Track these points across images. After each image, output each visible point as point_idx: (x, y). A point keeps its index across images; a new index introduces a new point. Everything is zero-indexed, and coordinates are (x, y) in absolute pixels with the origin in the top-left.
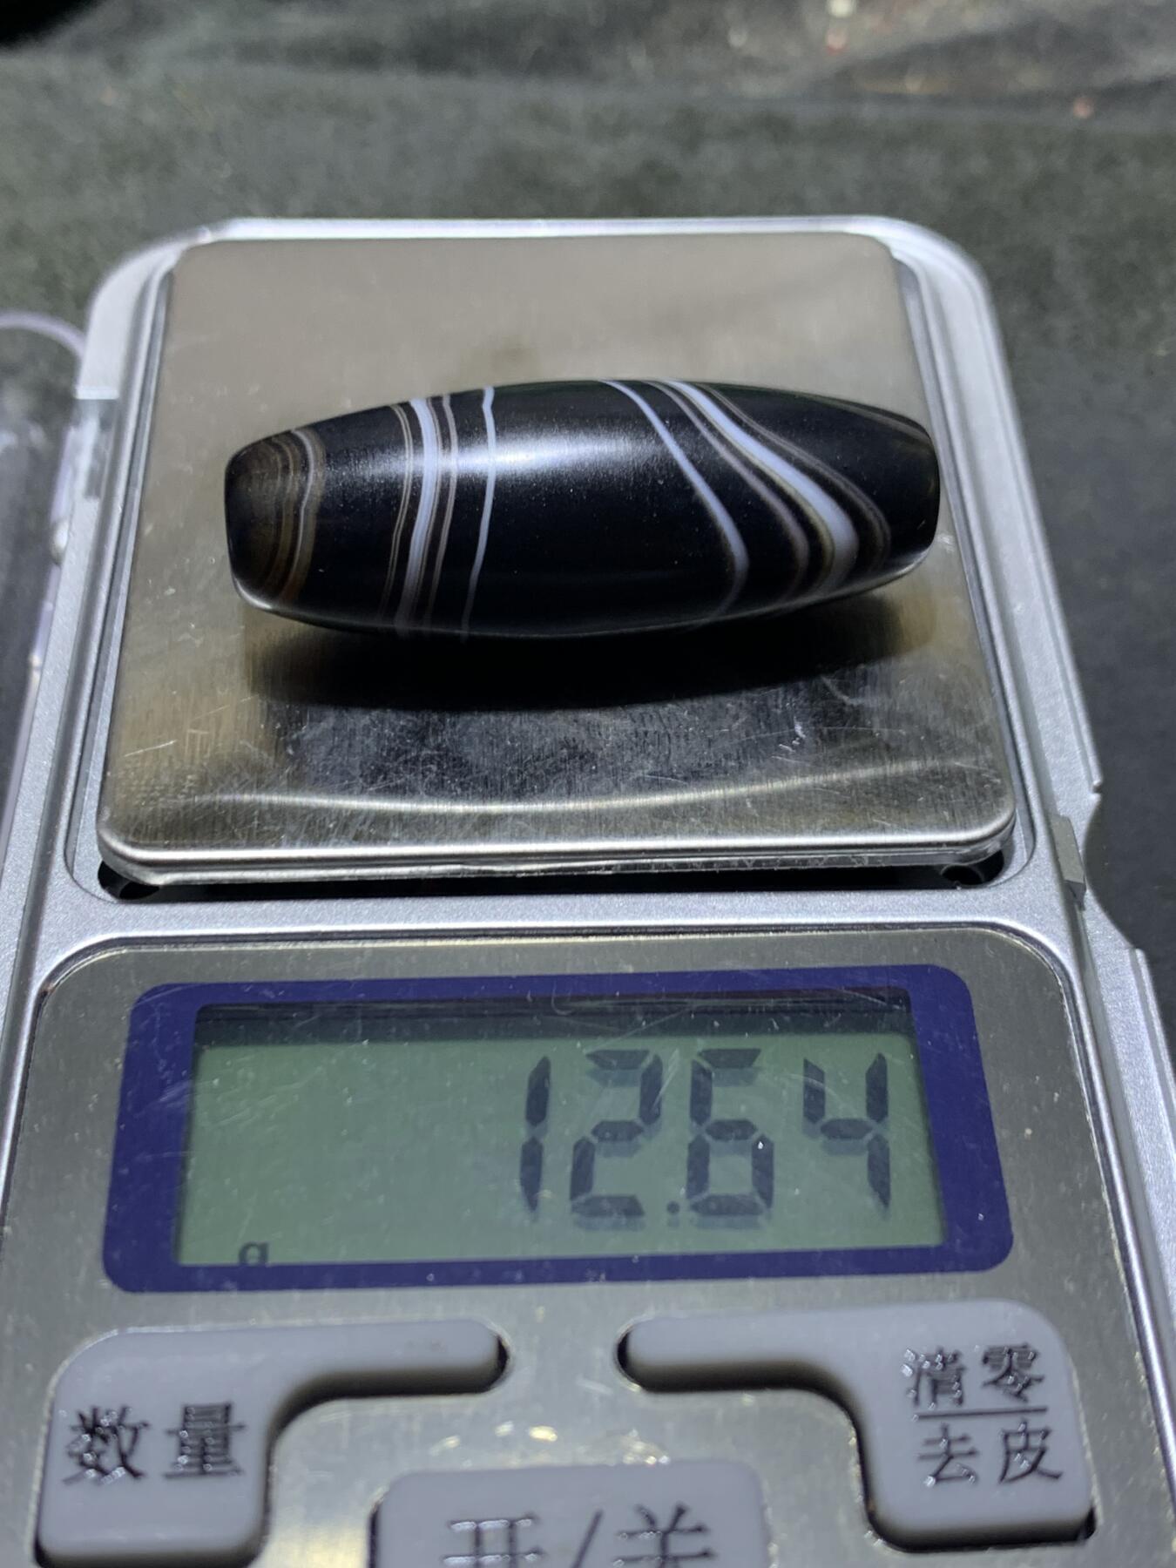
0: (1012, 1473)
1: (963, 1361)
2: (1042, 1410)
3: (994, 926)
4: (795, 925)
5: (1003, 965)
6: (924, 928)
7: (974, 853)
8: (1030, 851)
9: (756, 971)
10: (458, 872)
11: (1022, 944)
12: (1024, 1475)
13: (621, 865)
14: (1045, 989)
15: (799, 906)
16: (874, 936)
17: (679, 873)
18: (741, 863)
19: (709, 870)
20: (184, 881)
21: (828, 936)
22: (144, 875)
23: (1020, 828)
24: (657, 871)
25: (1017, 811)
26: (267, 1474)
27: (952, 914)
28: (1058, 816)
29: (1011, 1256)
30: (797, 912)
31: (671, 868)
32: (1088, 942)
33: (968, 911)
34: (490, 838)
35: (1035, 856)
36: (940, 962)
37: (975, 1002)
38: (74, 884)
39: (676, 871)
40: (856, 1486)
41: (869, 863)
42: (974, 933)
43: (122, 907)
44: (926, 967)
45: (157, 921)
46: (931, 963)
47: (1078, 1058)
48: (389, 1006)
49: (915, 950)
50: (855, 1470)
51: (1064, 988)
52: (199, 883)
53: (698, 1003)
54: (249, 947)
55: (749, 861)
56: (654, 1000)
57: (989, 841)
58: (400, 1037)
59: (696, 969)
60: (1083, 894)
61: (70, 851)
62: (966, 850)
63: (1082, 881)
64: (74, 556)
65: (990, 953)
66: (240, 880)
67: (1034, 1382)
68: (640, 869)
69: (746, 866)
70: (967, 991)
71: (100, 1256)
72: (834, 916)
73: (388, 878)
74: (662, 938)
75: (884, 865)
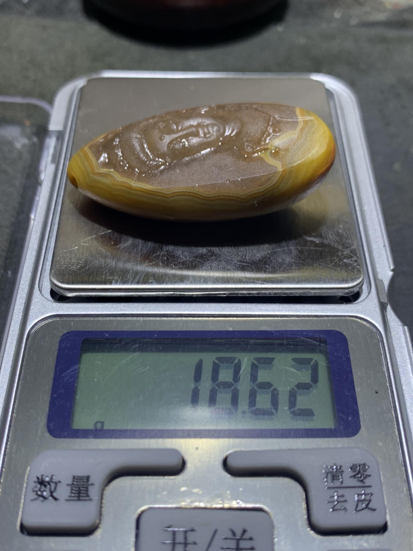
0: (359, 508)
1: (343, 469)
2: (370, 487)
3: (356, 317)
4: (288, 315)
5: (359, 331)
6: (332, 317)
7: (350, 292)
8: (369, 290)
9: (274, 331)
10: (172, 294)
11: (365, 324)
12: (363, 509)
13: (229, 293)
14: (373, 339)
15: (290, 308)
16: (315, 320)
17: (248, 296)
18: (270, 294)
19: (259, 295)
20: (79, 296)
21: (299, 319)
22: (66, 293)
23: (366, 283)
24: (241, 295)
25: (365, 278)
26: (101, 503)
27: (342, 312)
28: (378, 279)
29: (360, 432)
30: (289, 310)
31: (246, 295)
32: (388, 323)
33: (348, 312)
34: (184, 283)
35: (371, 293)
36: (337, 329)
37: (349, 343)
38: (42, 296)
39: (247, 295)
40: (305, 512)
41: (314, 294)
42: (349, 320)
43: (57, 304)
44: (333, 330)
45: (69, 309)
46: (334, 329)
47: (384, 364)
48: (147, 340)
49: (329, 325)
50: (304, 506)
51: (380, 339)
52: (84, 296)
53: (254, 341)
54: (100, 319)
55: (272, 293)
56: (238, 340)
57: (355, 288)
58: (151, 351)
59: (253, 330)
60: (387, 307)
61: (41, 284)
62: (347, 291)
63: (387, 302)
64: (46, 183)
65: (355, 327)
66: (98, 295)
67: (367, 476)
68: (235, 295)
69: (271, 294)
70: (346, 340)
71: (46, 425)
72: (301, 312)
73: (149, 296)
74: (242, 319)
75: (318, 295)
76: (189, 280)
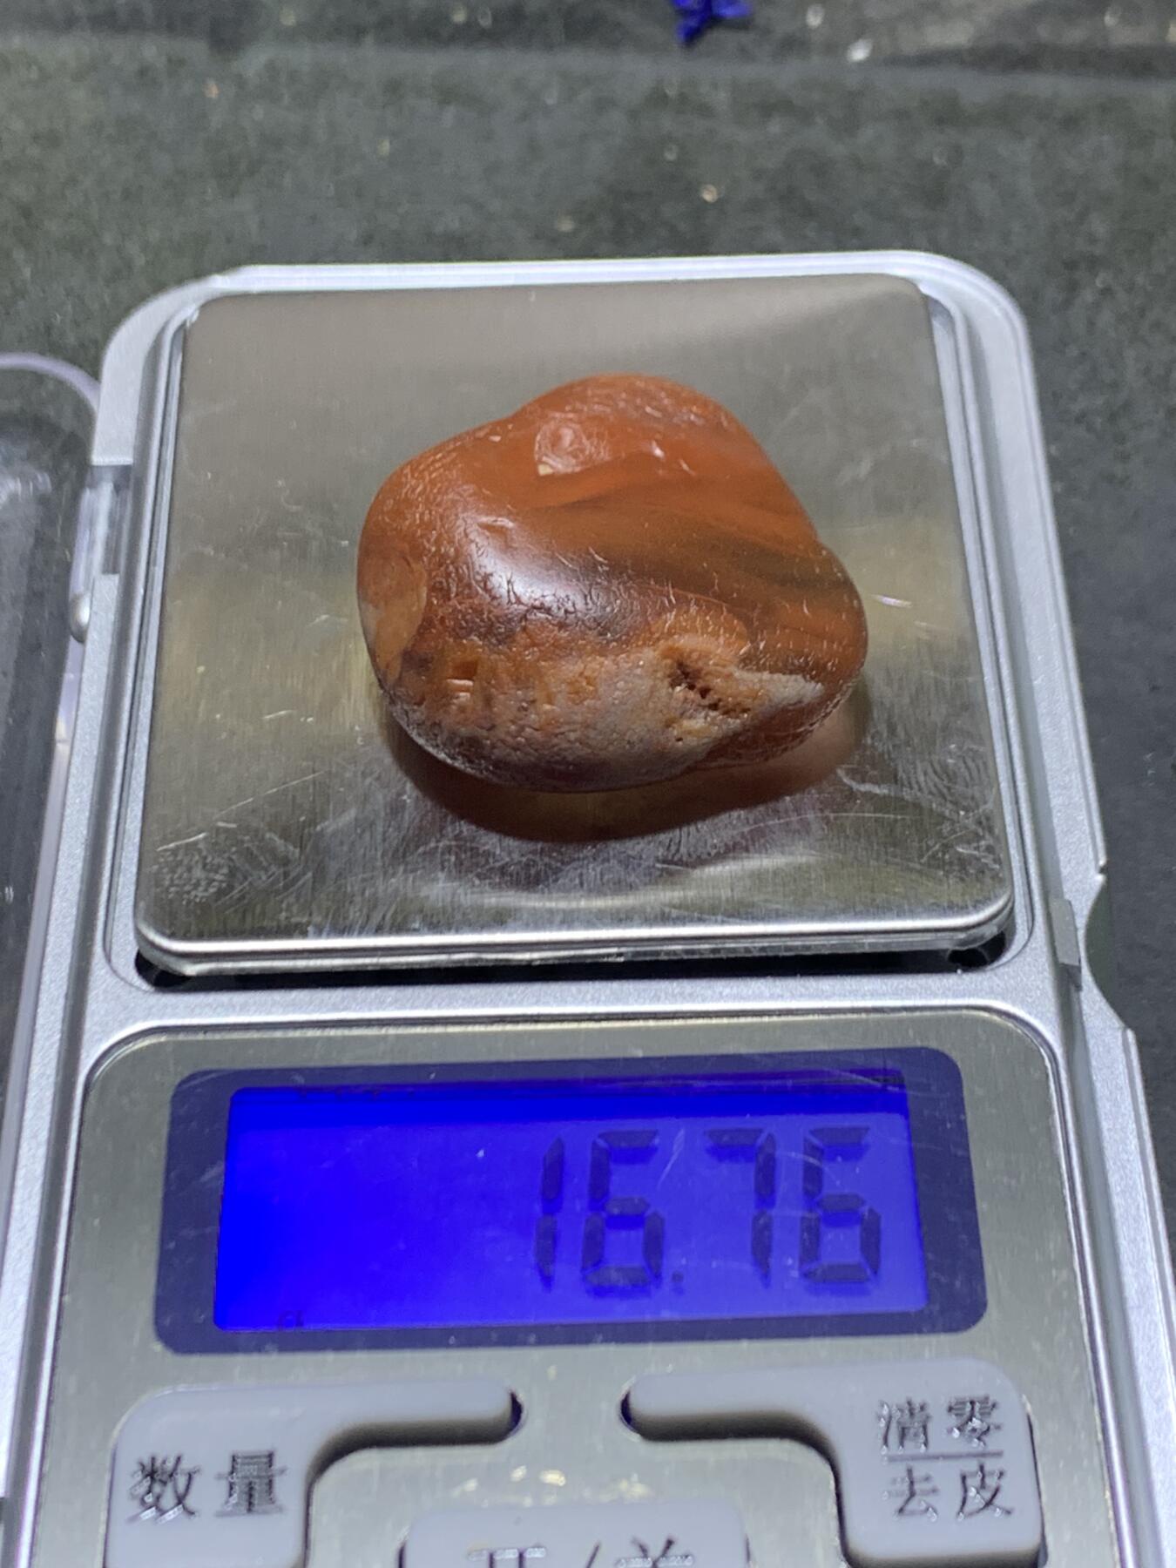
0: (968, 1509)
1: (930, 1411)
2: (999, 1454)
3: (987, 1009)
4: (798, 1010)
5: (994, 1046)
6: (921, 1012)
7: (972, 938)
8: (1028, 932)
9: (759, 1054)
10: (476, 960)
11: (1012, 1027)
12: (979, 1510)
13: (632, 952)
14: (1032, 1070)
15: (803, 990)
16: (873, 1020)
17: (687, 959)
18: (747, 950)
19: (717, 956)
20: (217, 971)
21: (829, 1020)
22: (179, 966)
24: (666, 958)
25: (1016, 896)
26: (307, 1515)
27: (945, 995)
28: (1060, 895)
29: (985, 1318)
30: (801, 996)
31: (680, 955)
32: (1083, 1023)
33: (963, 996)
34: (505, 928)
35: (1032, 940)
36: (933, 1045)
37: (965, 1081)
38: (114, 974)
39: (685, 957)
40: (834, 1524)
41: (870, 948)
42: (967, 1016)
43: (160, 996)
44: (922, 1048)
45: (193, 1010)
46: (925, 1044)
47: (1058, 1134)
49: (911, 1033)
51: (1050, 1069)
52: (233, 973)
54: (278, 1034)
55: (755, 947)
57: (985, 926)
59: (700, 1053)
60: (1079, 976)
61: (108, 940)
62: (962, 936)
63: (1077, 964)
64: (96, 636)
65: (984, 1036)
66: (270, 969)
67: (994, 1428)
68: (651, 956)
69: (751, 952)
70: (958, 1073)
71: (152, 1321)
72: (835, 1001)
73: (410, 967)
74: (671, 1023)
75: (884, 950)
76: (521, 918)
